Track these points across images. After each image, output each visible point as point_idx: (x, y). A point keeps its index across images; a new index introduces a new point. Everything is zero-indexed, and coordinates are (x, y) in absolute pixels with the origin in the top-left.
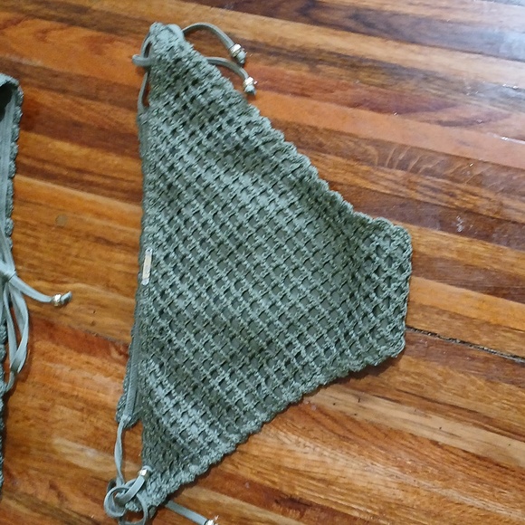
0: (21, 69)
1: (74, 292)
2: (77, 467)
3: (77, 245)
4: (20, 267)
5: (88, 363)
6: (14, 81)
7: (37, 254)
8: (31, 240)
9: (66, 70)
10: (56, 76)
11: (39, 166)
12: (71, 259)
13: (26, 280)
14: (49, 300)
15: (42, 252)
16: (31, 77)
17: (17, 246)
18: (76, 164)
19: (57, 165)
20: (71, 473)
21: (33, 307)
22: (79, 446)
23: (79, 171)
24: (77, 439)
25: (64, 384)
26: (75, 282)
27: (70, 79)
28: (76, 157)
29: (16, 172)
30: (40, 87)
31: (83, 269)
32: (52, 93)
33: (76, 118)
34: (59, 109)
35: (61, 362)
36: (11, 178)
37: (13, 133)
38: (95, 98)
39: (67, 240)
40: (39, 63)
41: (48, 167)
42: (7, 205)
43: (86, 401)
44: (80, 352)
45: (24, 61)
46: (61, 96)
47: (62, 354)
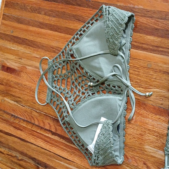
0: (134, 10)
1: (154, 92)
2: (155, 157)
3: (155, 74)
4: (132, 83)
5: (160, 119)
6: (134, 14)
7: (139, 78)
8: (137, 73)
9: (153, 9)
10: (149, 12)
11: (141, 45)
12: (153, 80)
13: (135, 87)
14: (145, 95)
15: (141, 77)
16: (138, 12)
17: (131, 75)
18: (156, 44)
19: (148, 45)
20: (152, 160)
21: (137, 97)
22: (156, 150)
23: (156, 47)
24: (155, 147)
25: (150, 126)
26: (155, 88)
27: (154, 13)
28: (156, 41)
29: (131, 48)
30: (142, 16)
31: (158, 83)
32: (147, 18)
33: (156, 27)
34: (149, 24)
35: (148, 118)
36: (129, 50)
37: (131, 33)
38: (165, 19)
39: (152, 73)
40: (142, 7)
41: (144, 46)
42: (128, 60)
43: (159, 133)
44: (156, 115)
45: (136, 7)
46: (150, 19)
47: (149, 115)
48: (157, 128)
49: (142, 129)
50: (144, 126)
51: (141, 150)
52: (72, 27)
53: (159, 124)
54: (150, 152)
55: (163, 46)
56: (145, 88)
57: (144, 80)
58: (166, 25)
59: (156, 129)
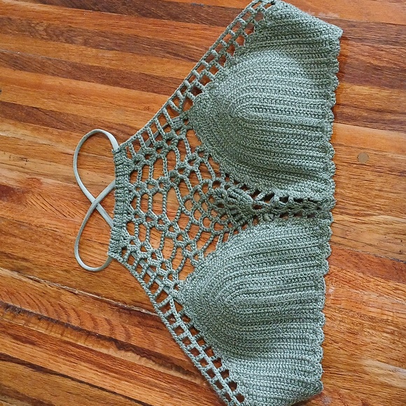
2: (391, 386)
3: (379, 180)
5: (397, 289)
9: (364, 19)
12: (374, 193)
15: (343, 188)
18: (377, 104)
22: (391, 367)
25: (373, 309)
26: (380, 214)
28: (377, 99)
33: (376, 63)
34: (357, 56)
35: (368, 288)
38: (395, 43)
43: (396, 325)
44: (387, 279)
48: (391, 314)
49: (353, 317)
50: (358, 311)
51: (355, 371)
52: (158, 73)
53: (397, 303)
55: (396, 109)
56: (356, 215)
57: (351, 195)
58: (400, 56)
59: (389, 316)
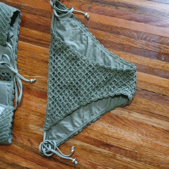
0: (21, 7)
1: (37, 78)
4: (19, 70)
6: (19, 10)
7: (25, 66)
8: (23, 62)
10: (33, 9)
11: (26, 38)
13: (21, 74)
14: (29, 81)
16: (24, 9)
17: (19, 64)
19: (32, 38)
20: (35, 136)
21: (24, 83)
23: (39, 40)
24: (37, 125)
27: (37, 10)
29: (19, 40)
30: (27, 13)
31: (40, 71)
32: (31, 15)
36: (17, 42)
37: (18, 27)
39: (35, 62)
40: (27, 5)
41: (29, 38)
42: (16, 50)
45: (22, 4)
46: (34, 16)
47: (33, 98)
54: (33, 130)
